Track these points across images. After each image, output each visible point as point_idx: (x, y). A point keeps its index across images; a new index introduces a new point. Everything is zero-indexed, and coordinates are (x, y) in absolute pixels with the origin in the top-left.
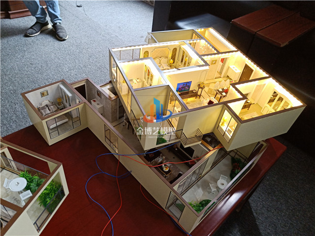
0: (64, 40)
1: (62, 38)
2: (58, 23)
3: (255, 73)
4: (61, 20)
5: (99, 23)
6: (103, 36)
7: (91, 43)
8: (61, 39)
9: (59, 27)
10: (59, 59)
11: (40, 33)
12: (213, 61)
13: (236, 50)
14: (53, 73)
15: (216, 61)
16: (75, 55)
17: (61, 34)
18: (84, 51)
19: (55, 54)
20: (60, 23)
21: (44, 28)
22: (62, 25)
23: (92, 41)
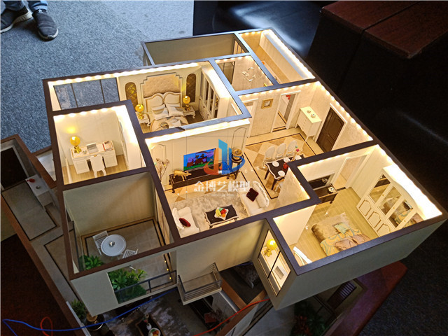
0: (51, 39)
1: (46, 36)
2: (40, 11)
3: (347, 129)
4: (45, 5)
5: (113, 8)
6: (117, 32)
7: (95, 44)
8: (45, 38)
9: (42, 18)
10: (38, 72)
11: (13, 27)
12: (264, 102)
13: (313, 77)
14: (24, 98)
15: (271, 100)
16: (65, 65)
17: (45, 30)
18: (82, 58)
19: (33, 63)
20: (44, 10)
21: (20, 19)
22: (48, 14)
23: (98, 39)
